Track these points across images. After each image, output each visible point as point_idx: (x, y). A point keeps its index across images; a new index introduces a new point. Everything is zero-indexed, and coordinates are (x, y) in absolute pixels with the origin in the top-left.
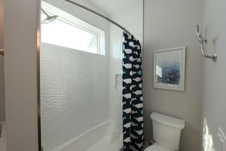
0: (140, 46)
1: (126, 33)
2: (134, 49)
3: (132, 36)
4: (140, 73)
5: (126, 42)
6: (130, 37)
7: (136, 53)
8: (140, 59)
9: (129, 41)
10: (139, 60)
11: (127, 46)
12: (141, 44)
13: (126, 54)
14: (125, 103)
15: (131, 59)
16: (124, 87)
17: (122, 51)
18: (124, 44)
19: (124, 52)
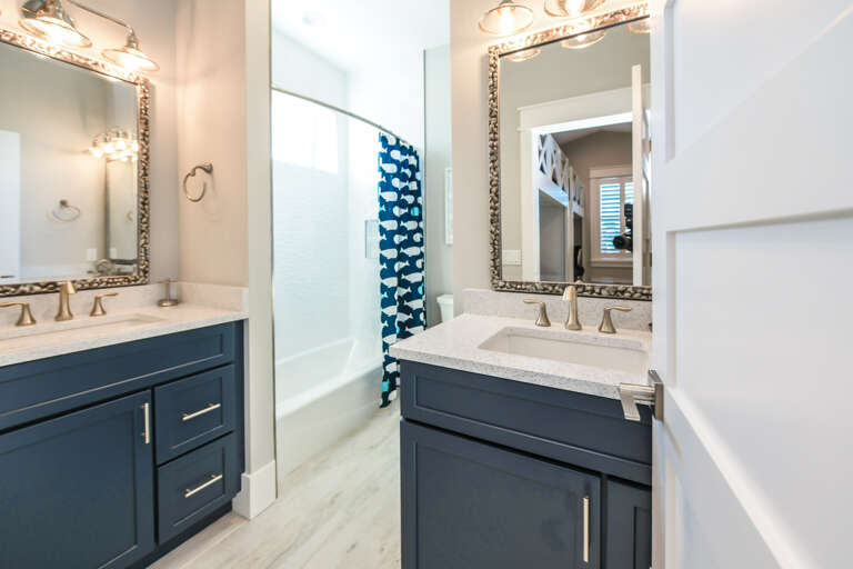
0: (417, 158)
1: (385, 134)
2: (401, 165)
3: (398, 140)
4: (415, 212)
5: (385, 151)
6: (392, 142)
7: (408, 172)
8: (415, 183)
9: (391, 148)
10: (413, 186)
11: (386, 158)
12: (418, 153)
13: (384, 173)
14: (385, 266)
15: (396, 183)
16: (382, 235)
17: (377, 169)
18: (382, 155)
19: (381, 170)
